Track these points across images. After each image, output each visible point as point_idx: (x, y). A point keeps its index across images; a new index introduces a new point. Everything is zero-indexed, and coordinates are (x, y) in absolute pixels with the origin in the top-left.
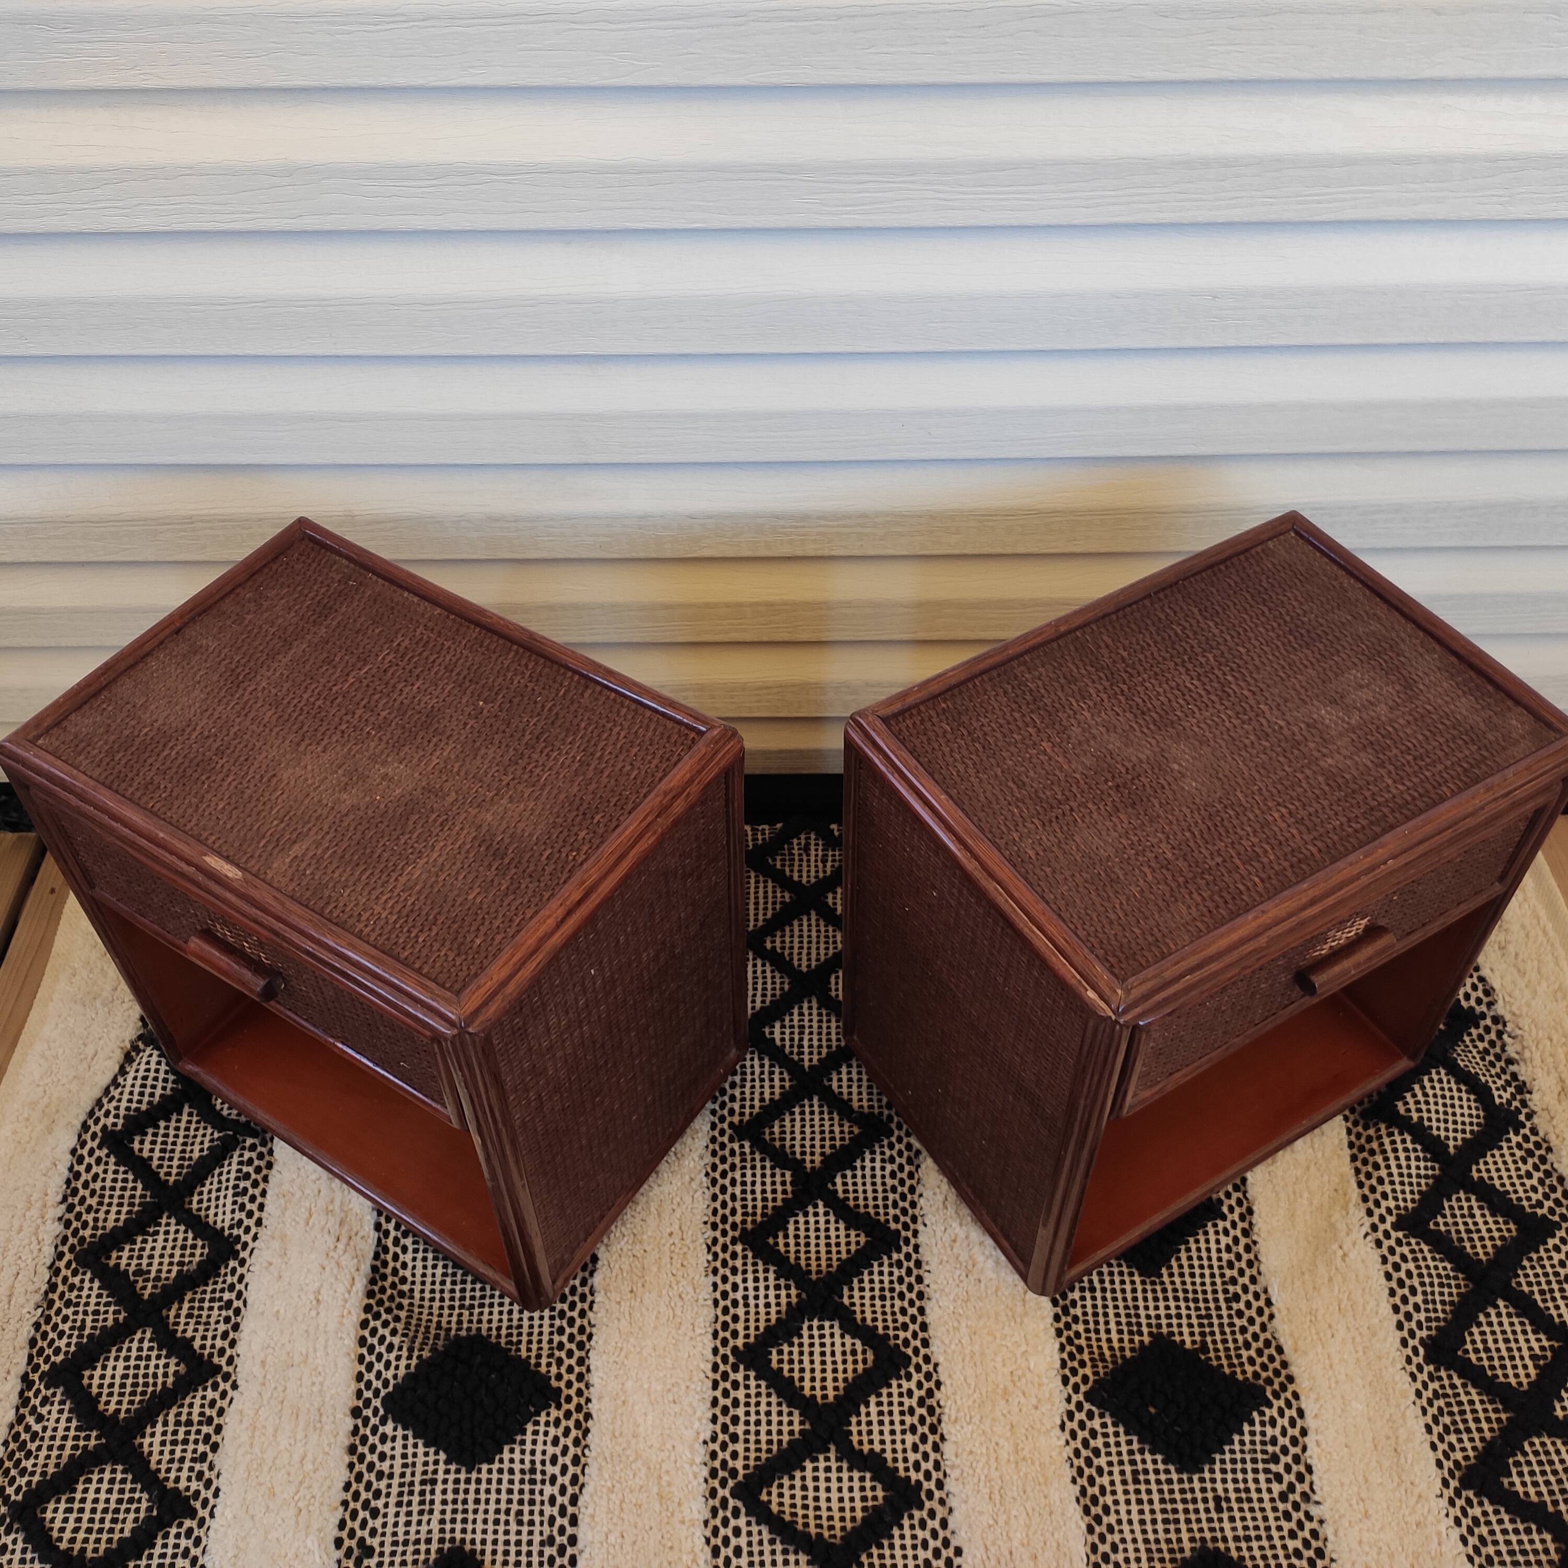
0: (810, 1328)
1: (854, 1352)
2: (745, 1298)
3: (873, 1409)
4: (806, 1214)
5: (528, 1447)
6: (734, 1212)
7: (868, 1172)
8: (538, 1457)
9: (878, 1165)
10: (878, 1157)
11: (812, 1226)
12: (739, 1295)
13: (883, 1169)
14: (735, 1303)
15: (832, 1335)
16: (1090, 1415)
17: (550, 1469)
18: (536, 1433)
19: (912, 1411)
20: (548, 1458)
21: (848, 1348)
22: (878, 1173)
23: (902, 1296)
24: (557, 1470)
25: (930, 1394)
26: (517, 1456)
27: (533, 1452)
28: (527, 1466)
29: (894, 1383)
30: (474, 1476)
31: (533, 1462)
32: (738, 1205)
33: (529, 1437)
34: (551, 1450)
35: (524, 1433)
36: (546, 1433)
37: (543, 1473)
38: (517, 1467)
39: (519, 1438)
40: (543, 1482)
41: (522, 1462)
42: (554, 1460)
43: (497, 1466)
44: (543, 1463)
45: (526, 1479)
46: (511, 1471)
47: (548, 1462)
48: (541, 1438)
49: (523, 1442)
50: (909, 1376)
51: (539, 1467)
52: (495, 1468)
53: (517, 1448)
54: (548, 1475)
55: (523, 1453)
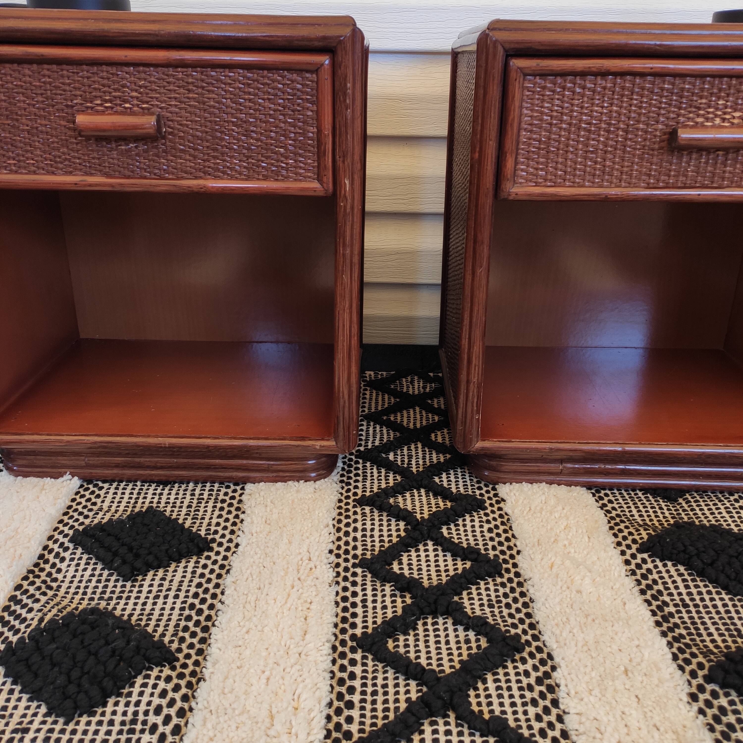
0: (425, 624)
1: (467, 641)
2: (364, 601)
3: (491, 685)
4: (417, 550)
5: (134, 698)
6: (355, 548)
7: (469, 528)
8: (143, 707)
9: (477, 524)
10: (477, 519)
11: (423, 558)
12: (358, 600)
13: (481, 526)
14: (354, 605)
15: (446, 629)
16: (715, 695)
17: (152, 719)
18: (145, 685)
19: (530, 688)
20: (152, 708)
21: (462, 638)
22: (478, 529)
23: (508, 606)
24: (159, 720)
25: (547, 675)
26: (120, 709)
27: (138, 704)
28: (130, 716)
29: (510, 665)
30: (71, 726)
31: (136, 713)
32: (359, 544)
33: (136, 690)
34: (156, 701)
35: (132, 685)
36: (155, 686)
37: (145, 723)
38: (118, 719)
39: (125, 691)
40: (142, 731)
41: (125, 714)
42: (158, 710)
43: (97, 718)
44: (146, 713)
45: (126, 728)
46: (111, 723)
47: (151, 713)
48: (148, 690)
49: (130, 694)
50: (524, 661)
51: (141, 717)
52: (95, 720)
53: (123, 701)
54: (150, 724)
55: (127, 704)
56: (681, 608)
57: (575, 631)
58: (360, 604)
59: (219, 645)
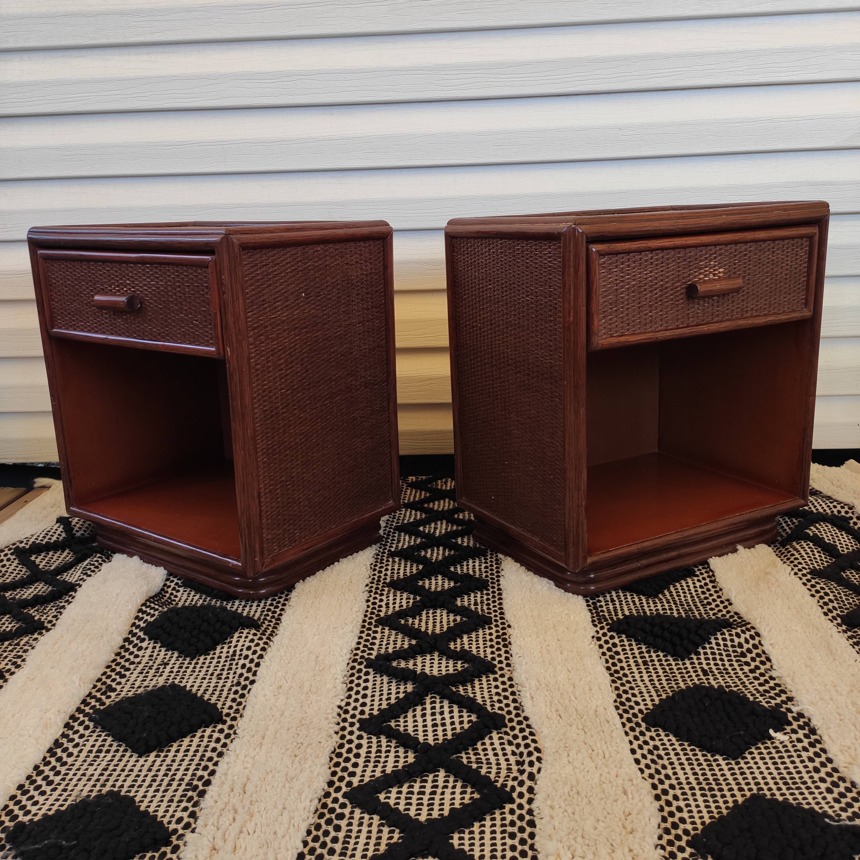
0: (428, 613)
1: (455, 621)
2: (387, 604)
3: (465, 639)
5: (233, 644)
7: (470, 566)
8: (239, 648)
9: (477, 564)
10: (478, 562)
12: (383, 603)
13: (480, 565)
14: (380, 606)
15: (441, 616)
16: (612, 637)
17: (245, 653)
18: (240, 637)
19: (491, 640)
20: (245, 648)
21: (451, 619)
22: (477, 567)
23: (488, 604)
25: (504, 634)
26: (225, 650)
27: (236, 646)
28: (231, 652)
29: (480, 630)
30: (194, 661)
31: (235, 651)
32: (388, 576)
33: (234, 640)
34: (247, 644)
35: (232, 637)
36: (246, 637)
37: (241, 655)
38: (224, 655)
39: (228, 640)
40: (239, 659)
41: (228, 652)
42: (249, 648)
43: (211, 656)
44: (241, 650)
45: (228, 659)
46: (220, 657)
47: (244, 650)
48: (243, 639)
49: (231, 642)
50: (490, 628)
51: (238, 653)
52: (209, 657)
53: (226, 646)
54: (243, 655)
55: (229, 647)
56: (610, 603)
57: (527, 612)
58: (384, 606)
59: (288, 622)
